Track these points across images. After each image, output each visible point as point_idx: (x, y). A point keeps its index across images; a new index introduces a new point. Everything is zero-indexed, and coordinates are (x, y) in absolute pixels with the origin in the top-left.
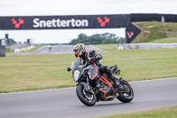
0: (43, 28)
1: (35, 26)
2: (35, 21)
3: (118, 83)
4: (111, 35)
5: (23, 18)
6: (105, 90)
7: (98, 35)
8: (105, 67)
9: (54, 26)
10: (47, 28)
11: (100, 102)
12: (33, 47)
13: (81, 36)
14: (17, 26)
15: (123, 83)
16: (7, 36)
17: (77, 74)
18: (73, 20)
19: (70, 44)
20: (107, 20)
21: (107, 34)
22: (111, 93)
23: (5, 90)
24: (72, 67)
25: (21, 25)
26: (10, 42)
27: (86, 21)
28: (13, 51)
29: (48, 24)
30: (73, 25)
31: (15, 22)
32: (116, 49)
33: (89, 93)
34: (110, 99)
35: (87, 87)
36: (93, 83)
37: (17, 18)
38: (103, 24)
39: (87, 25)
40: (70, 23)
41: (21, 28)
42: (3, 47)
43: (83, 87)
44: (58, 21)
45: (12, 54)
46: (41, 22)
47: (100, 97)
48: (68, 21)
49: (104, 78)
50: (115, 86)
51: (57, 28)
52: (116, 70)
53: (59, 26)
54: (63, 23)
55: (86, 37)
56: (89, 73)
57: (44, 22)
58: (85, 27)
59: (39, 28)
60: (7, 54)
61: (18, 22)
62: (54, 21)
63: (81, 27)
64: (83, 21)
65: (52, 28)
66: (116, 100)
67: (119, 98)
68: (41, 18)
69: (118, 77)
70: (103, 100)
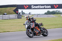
0: (35, 9)
1: (32, 8)
2: (32, 6)
3: (42, 29)
4: (59, 11)
5: (28, 5)
6: (37, 32)
7: (54, 11)
8: (37, 24)
9: (39, 8)
10: (36, 9)
11: (35, 36)
12: (31, 15)
13: (48, 12)
14: (26, 8)
15: (44, 29)
16: (22, 11)
17: (27, 26)
18: (45, 6)
19: (44, 14)
20: (57, 6)
21: (57, 11)
22: (39, 33)
23: (21, 30)
24: (25, 23)
25: (27, 8)
26: (23, 13)
27: (50, 6)
28: (24, 17)
29: (37, 7)
30: (45, 8)
31: (25, 7)
32: (60, 16)
33: (31, 33)
34: (39, 35)
35: (30, 31)
36: (32, 29)
37: (26, 5)
38: (56, 7)
39: (50, 8)
40: (44, 7)
41: (27, 9)
42: (21, 15)
43: (29, 31)
44: (40, 6)
45: (24, 18)
46: (34, 7)
47: (35, 34)
48: (44, 6)
49: (37, 27)
50: (41, 30)
51: (40, 9)
52: (42, 25)
53: (40, 8)
54: (42, 7)
55: (50, 12)
56: (31, 26)
57: (35, 6)
58: (49, 8)
59: (33, 9)
60: (22, 18)
61: (26, 7)
62: (39, 6)
63: (48, 8)
64: (49, 6)
65: (38, 9)
66: (41, 36)
67: (42, 35)
68: (34, 5)
69: (42, 27)
70: (36, 35)
